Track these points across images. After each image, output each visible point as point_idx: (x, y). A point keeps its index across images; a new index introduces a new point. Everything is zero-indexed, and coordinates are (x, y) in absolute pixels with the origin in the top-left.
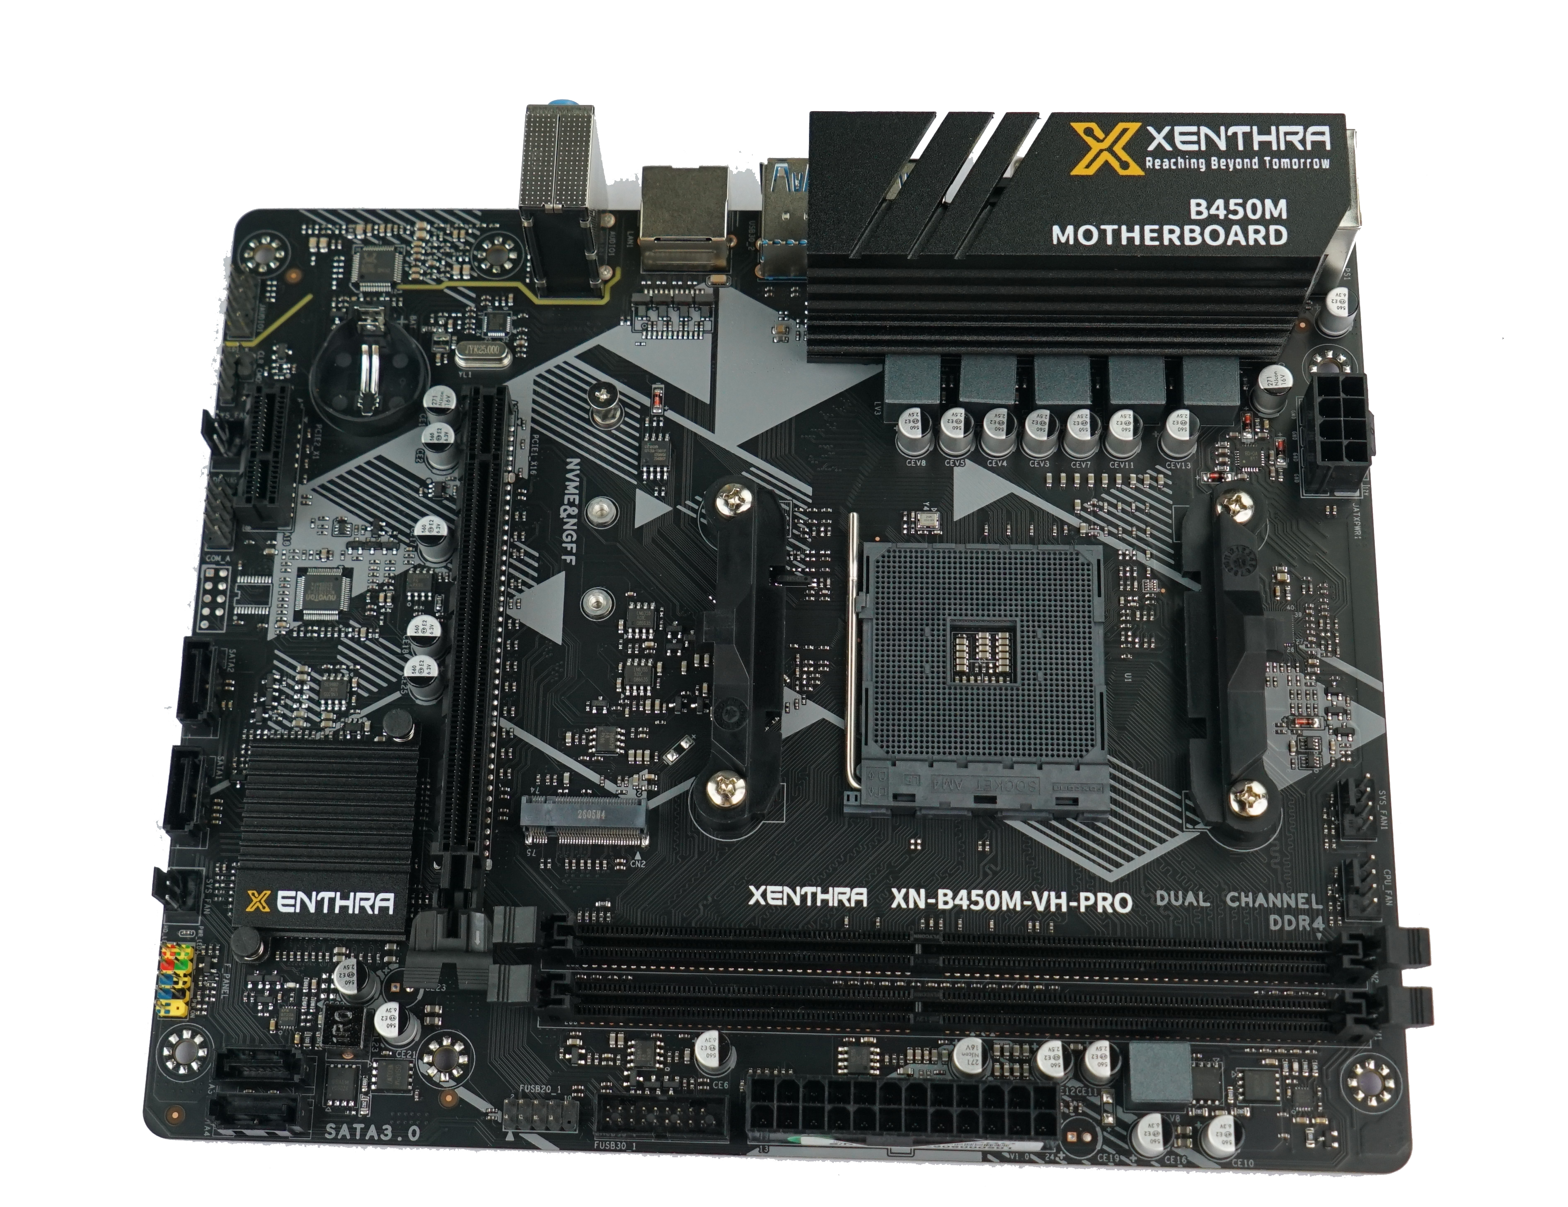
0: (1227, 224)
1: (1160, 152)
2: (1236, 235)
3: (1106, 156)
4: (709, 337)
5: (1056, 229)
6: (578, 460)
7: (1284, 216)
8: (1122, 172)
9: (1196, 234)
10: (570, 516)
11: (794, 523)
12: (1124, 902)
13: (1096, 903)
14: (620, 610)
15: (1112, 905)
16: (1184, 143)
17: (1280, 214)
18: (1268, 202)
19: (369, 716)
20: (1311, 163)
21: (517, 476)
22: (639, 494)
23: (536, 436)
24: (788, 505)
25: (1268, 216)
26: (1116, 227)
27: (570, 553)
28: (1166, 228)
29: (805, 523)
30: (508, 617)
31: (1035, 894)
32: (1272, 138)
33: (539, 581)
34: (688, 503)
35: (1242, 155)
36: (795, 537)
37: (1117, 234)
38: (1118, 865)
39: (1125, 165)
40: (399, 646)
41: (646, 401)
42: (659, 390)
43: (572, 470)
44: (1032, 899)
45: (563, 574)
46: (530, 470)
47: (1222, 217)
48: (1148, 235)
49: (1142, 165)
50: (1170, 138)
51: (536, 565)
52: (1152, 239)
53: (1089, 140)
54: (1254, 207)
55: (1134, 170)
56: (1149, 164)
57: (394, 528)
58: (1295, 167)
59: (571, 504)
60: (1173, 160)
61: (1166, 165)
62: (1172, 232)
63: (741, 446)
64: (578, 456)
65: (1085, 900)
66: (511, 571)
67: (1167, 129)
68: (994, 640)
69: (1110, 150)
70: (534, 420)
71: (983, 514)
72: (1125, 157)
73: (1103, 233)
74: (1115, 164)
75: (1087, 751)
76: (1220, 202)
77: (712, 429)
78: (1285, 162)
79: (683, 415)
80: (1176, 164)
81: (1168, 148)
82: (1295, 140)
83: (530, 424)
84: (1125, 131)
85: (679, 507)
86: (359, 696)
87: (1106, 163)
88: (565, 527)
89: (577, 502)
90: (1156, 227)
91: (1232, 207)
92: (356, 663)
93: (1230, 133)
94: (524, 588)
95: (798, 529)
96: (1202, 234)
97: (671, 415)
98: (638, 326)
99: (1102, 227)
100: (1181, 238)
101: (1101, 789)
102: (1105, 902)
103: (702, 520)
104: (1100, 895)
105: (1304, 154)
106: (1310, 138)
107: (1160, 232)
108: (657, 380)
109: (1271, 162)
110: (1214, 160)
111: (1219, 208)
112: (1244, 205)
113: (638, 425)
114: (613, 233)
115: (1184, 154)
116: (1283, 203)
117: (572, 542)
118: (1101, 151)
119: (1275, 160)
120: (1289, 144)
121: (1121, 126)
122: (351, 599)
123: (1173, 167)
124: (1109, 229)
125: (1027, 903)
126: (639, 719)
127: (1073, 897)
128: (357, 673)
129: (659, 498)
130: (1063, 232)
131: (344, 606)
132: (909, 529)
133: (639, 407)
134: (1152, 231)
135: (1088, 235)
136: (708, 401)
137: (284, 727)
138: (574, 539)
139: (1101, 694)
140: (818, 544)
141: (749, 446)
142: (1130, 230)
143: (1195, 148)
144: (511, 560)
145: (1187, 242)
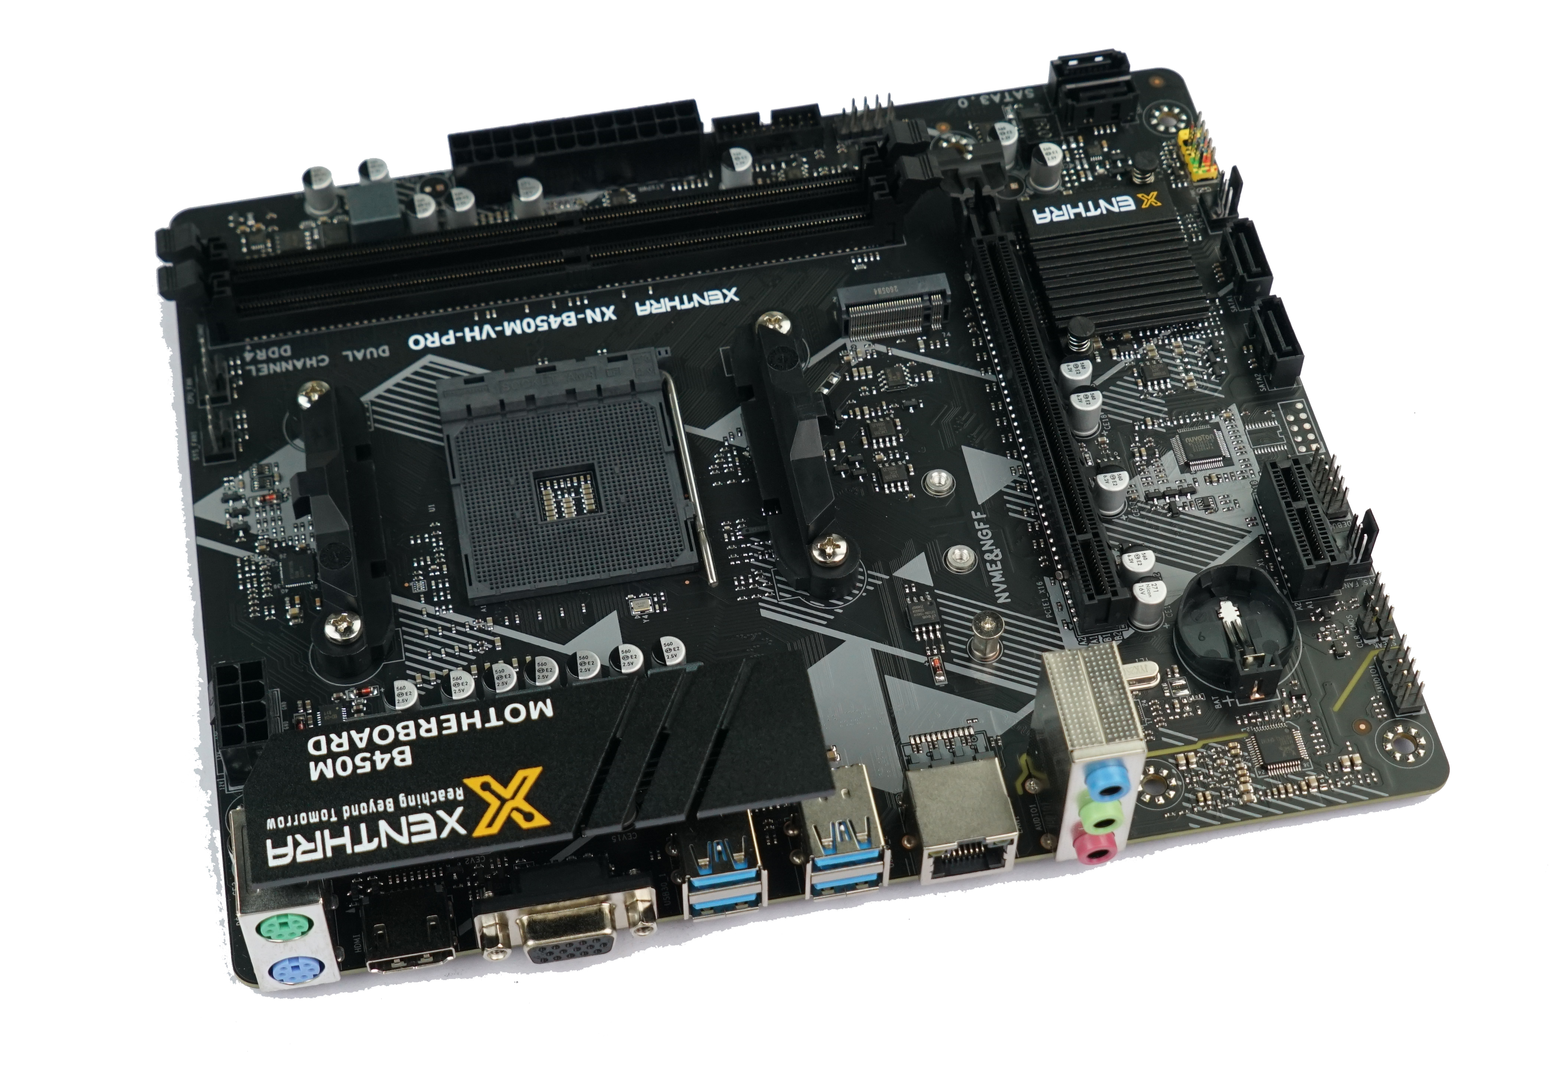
0: (371, 747)
1: (449, 806)
2: (361, 739)
3: (506, 793)
4: (904, 740)
5: (549, 712)
6: (1000, 601)
7: (312, 764)
8: (488, 779)
9: (402, 733)
10: (991, 551)
11: (772, 582)
12: (417, 342)
13: (441, 337)
14: (918, 483)
15: (426, 339)
16: (425, 822)
17: (316, 766)
18: (329, 774)
19: (1117, 363)
20: (286, 821)
21: (1055, 578)
22: (930, 583)
23: (1048, 616)
24: (781, 597)
25: (329, 761)
26: (487, 725)
27: (979, 521)
28: (435, 733)
29: (761, 584)
30: (1020, 458)
31: (493, 335)
32: (330, 843)
33: (1001, 493)
34: (880, 583)
35: (361, 818)
36: (768, 571)
37: (485, 718)
38: (425, 367)
39: (485, 787)
40: (1111, 419)
41: (949, 667)
42: (941, 678)
43: (1003, 591)
44: (496, 332)
45: (980, 503)
46: (1044, 585)
47: (378, 753)
48: (453, 723)
49: (468, 791)
50: (441, 825)
51: (1008, 505)
52: (448, 720)
53: (527, 808)
54: (344, 768)
55: (474, 783)
56: (460, 792)
57: (1156, 512)
58: (303, 815)
59: (992, 562)
60: (434, 800)
61: (442, 793)
62: (429, 731)
63: (843, 641)
64: (1002, 605)
65: (450, 338)
66: (1030, 497)
67: (445, 834)
68: (560, 512)
69: (503, 801)
70: (1057, 630)
71: (590, 620)
72: (487, 796)
73: (500, 716)
74: (496, 786)
75: (462, 433)
76: (380, 766)
77: (876, 652)
78: (314, 818)
79: (908, 660)
80: (431, 797)
81: (441, 813)
82: (305, 845)
83: (1059, 626)
84: (490, 825)
85: (887, 577)
86: (1132, 375)
87: (505, 784)
88: (992, 541)
89: (988, 565)
90: (445, 732)
91: (368, 764)
92: (1145, 400)
93: (376, 840)
94: (1013, 485)
95: (767, 578)
96: (397, 734)
97: (921, 659)
98: (981, 738)
99: (501, 723)
100: (418, 727)
101: (446, 394)
102: (433, 340)
103: (861, 570)
104: (437, 344)
105: (293, 831)
106: (289, 850)
107: (440, 728)
108: (946, 689)
109: (330, 816)
110: (391, 808)
111: (381, 761)
112: (355, 767)
113: (950, 643)
114: (1039, 829)
115: (424, 809)
116: (314, 776)
117: (981, 530)
118: (513, 798)
119: (325, 819)
120: (311, 839)
121: (495, 829)
122: (1170, 448)
123: (433, 793)
124: (494, 722)
125: (499, 328)
126: (873, 402)
127: (460, 340)
128: (1141, 392)
129: (909, 582)
130: (542, 712)
131: (1175, 441)
132: (659, 597)
133: (955, 660)
134: (449, 728)
135: (515, 713)
136: (886, 677)
137: (1189, 342)
138: (979, 533)
139: (454, 477)
140: (745, 569)
141: (834, 643)
142: (472, 726)
143: (413, 818)
144: (1034, 505)
145: (411, 724)
